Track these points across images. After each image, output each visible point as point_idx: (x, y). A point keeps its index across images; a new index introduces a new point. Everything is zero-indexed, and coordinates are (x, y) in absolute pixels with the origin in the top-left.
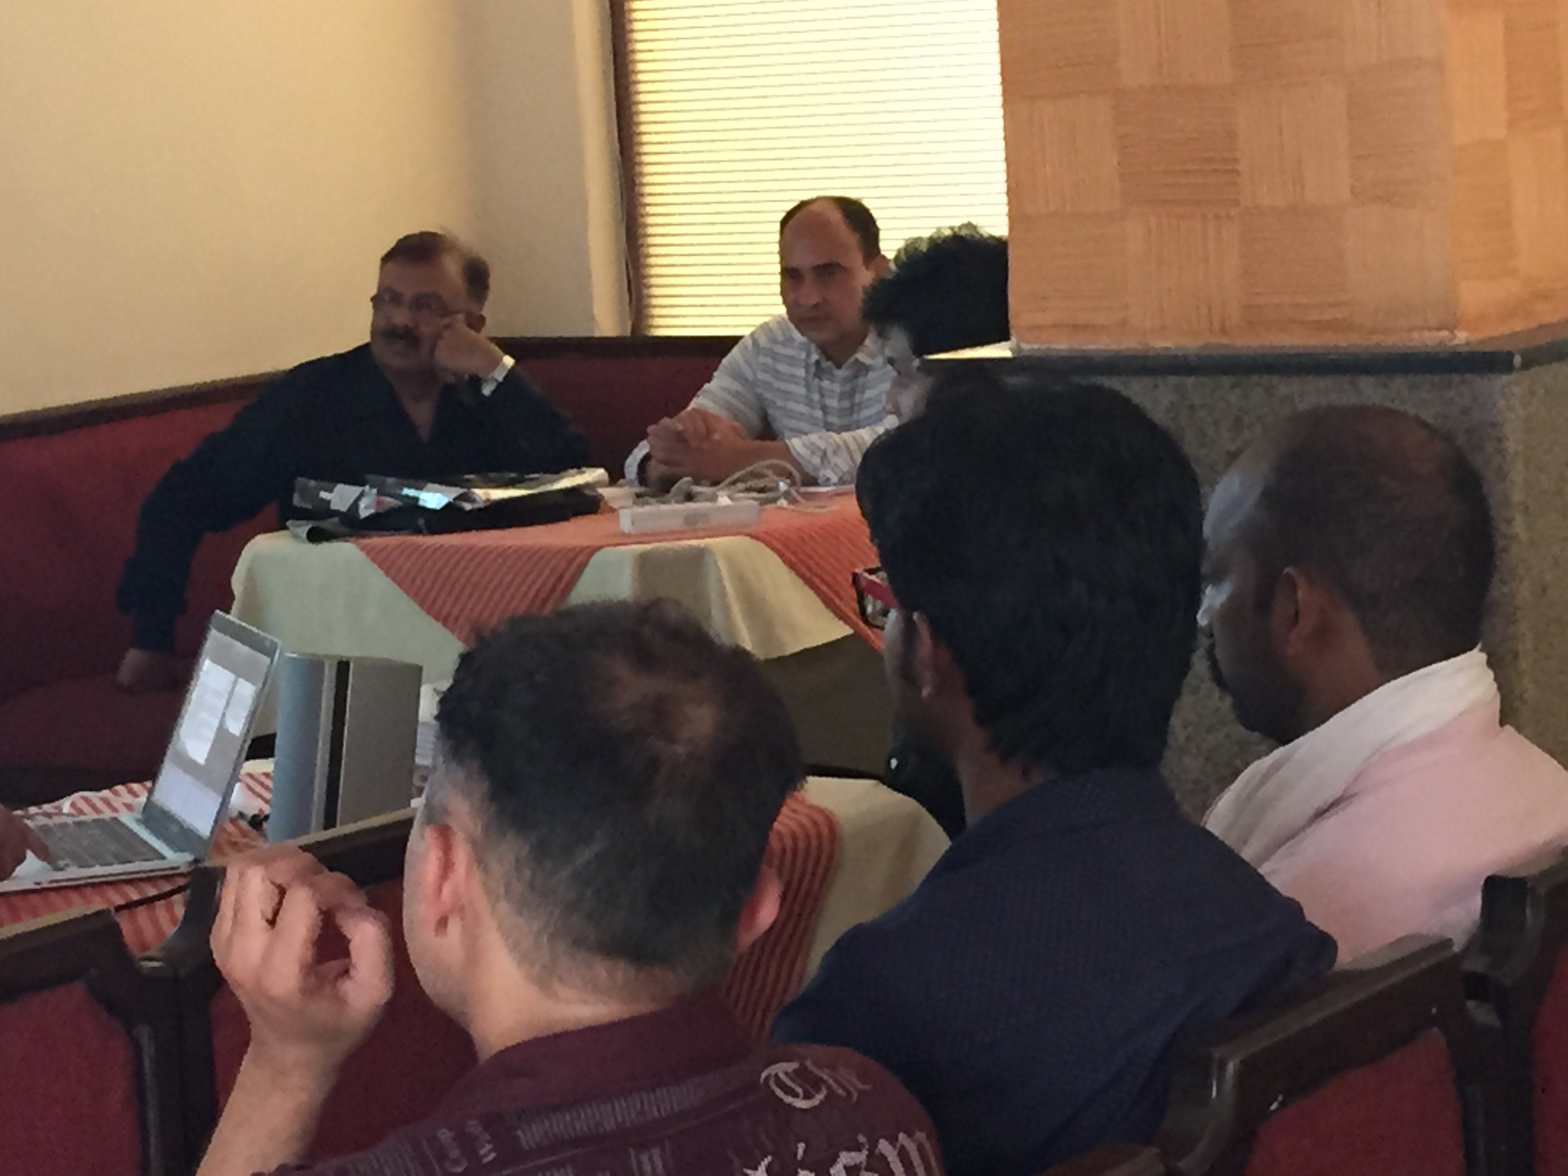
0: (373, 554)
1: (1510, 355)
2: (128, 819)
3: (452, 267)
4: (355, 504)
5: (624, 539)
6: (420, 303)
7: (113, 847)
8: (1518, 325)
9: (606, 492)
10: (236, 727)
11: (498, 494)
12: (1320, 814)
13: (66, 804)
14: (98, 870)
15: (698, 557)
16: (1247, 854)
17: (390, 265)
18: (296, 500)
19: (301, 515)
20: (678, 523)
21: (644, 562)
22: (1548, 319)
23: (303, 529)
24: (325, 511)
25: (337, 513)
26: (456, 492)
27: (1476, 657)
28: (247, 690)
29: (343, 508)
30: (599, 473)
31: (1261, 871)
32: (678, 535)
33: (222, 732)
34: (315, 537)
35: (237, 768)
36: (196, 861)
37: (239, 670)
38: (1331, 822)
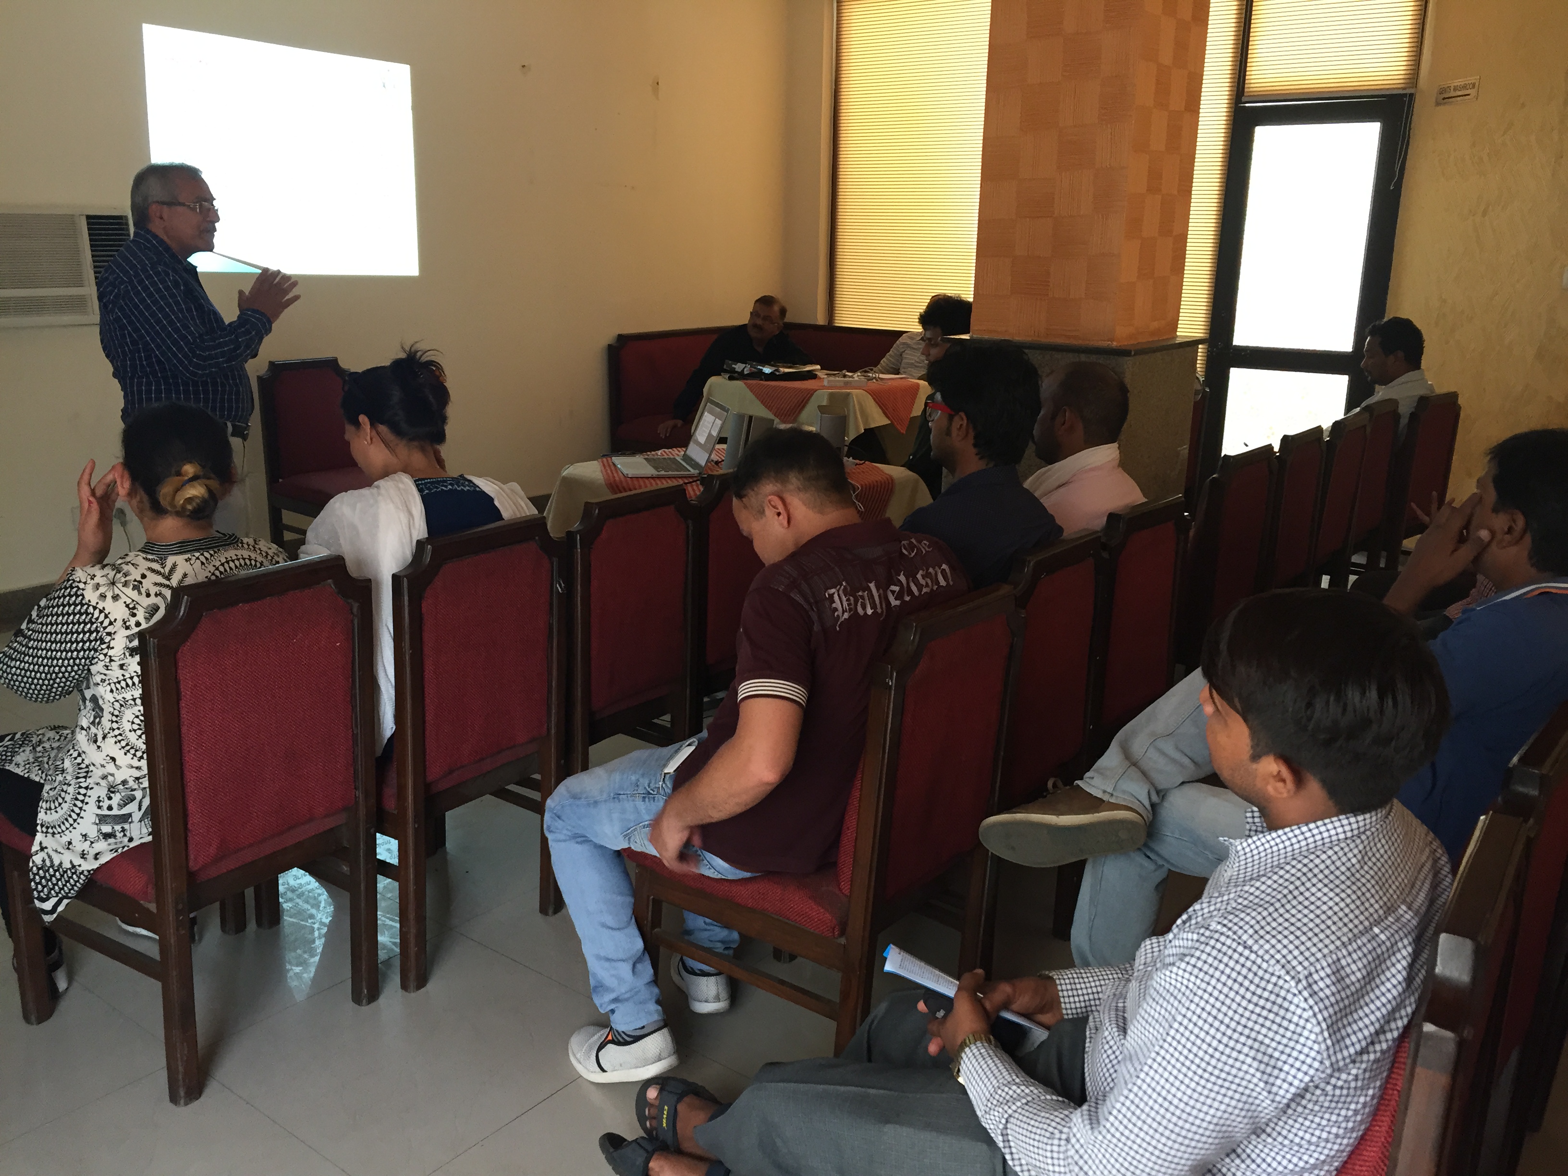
0: (749, 386)
1: (1131, 351)
2: (678, 459)
3: (776, 308)
4: (743, 370)
5: (824, 387)
6: (765, 318)
7: (674, 466)
8: (1132, 342)
9: (818, 373)
10: (715, 433)
11: (787, 370)
12: (1060, 486)
13: (659, 452)
14: (670, 473)
15: (848, 394)
16: (1036, 494)
17: (758, 304)
18: (725, 367)
19: (726, 371)
20: (842, 384)
21: (831, 396)
22: (1140, 341)
23: (727, 376)
24: (733, 371)
25: (737, 372)
26: (774, 369)
27: (1116, 445)
28: (719, 422)
29: (740, 370)
30: (818, 367)
31: (1041, 501)
32: (840, 388)
33: (710, 435)
34: (731, 378)
35: (713, 448)
36: (700, 473)
37: (717, 416)
38: (1062, 490)
